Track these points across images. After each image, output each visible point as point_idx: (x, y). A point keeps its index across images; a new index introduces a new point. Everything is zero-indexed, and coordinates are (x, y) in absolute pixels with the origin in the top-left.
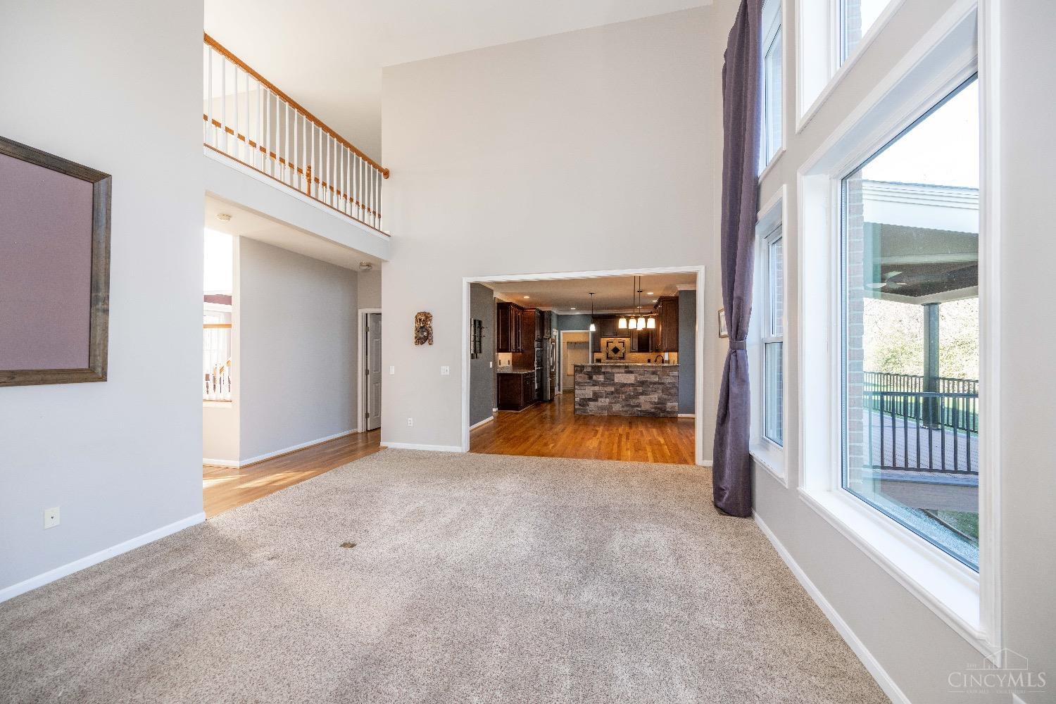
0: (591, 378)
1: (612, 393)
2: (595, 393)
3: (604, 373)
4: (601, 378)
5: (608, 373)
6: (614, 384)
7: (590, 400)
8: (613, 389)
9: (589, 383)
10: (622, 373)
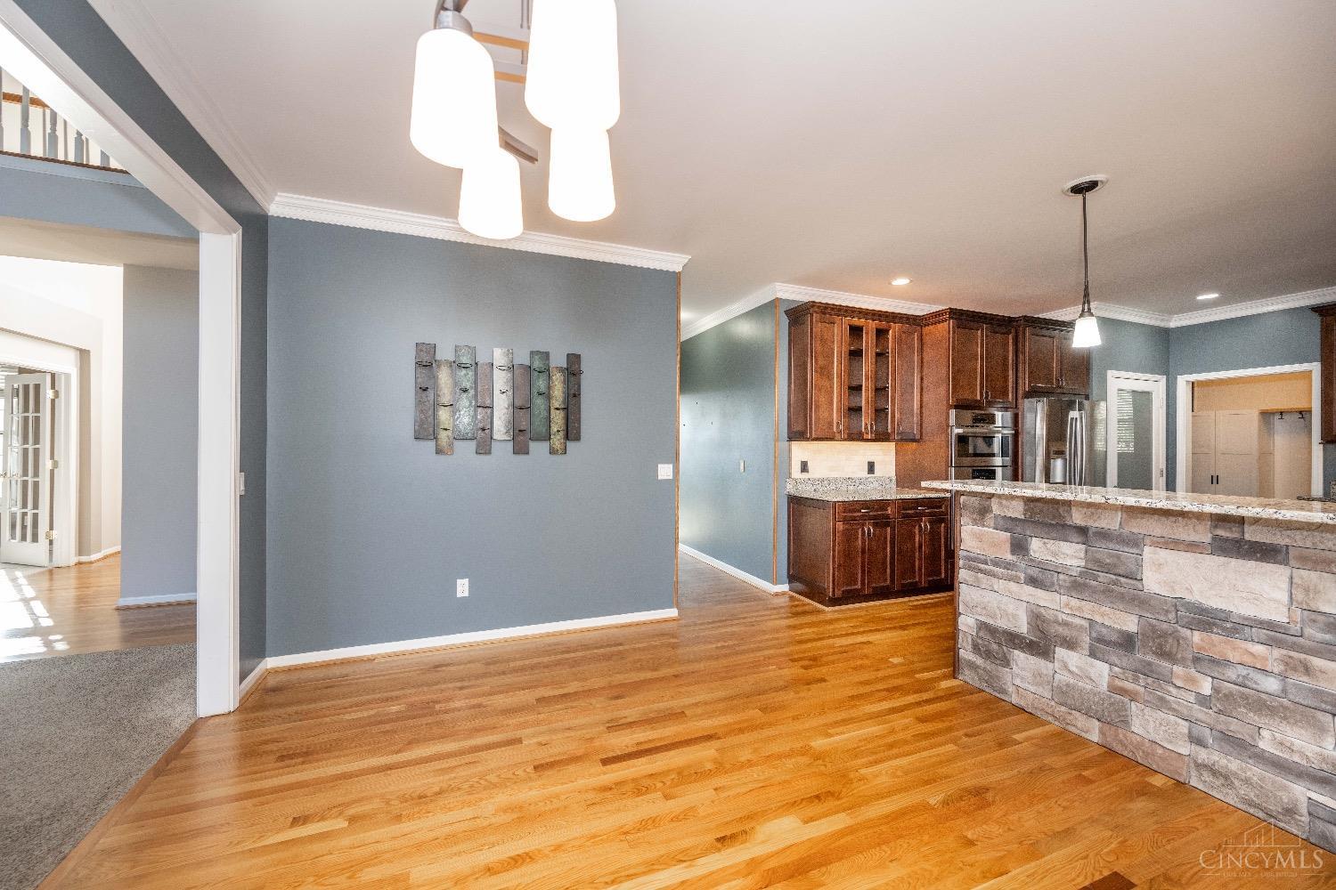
0: (1019, 547)
1: (1127, 642)
2: (1037, 619)
3: (1083, 531)
4: (1069, 555)
5: (1104, 535)
6: (1140, 601)
7: (1014, 639)
8: (1130, 624)
9: (1008, 566)
10: (1192, 547)
